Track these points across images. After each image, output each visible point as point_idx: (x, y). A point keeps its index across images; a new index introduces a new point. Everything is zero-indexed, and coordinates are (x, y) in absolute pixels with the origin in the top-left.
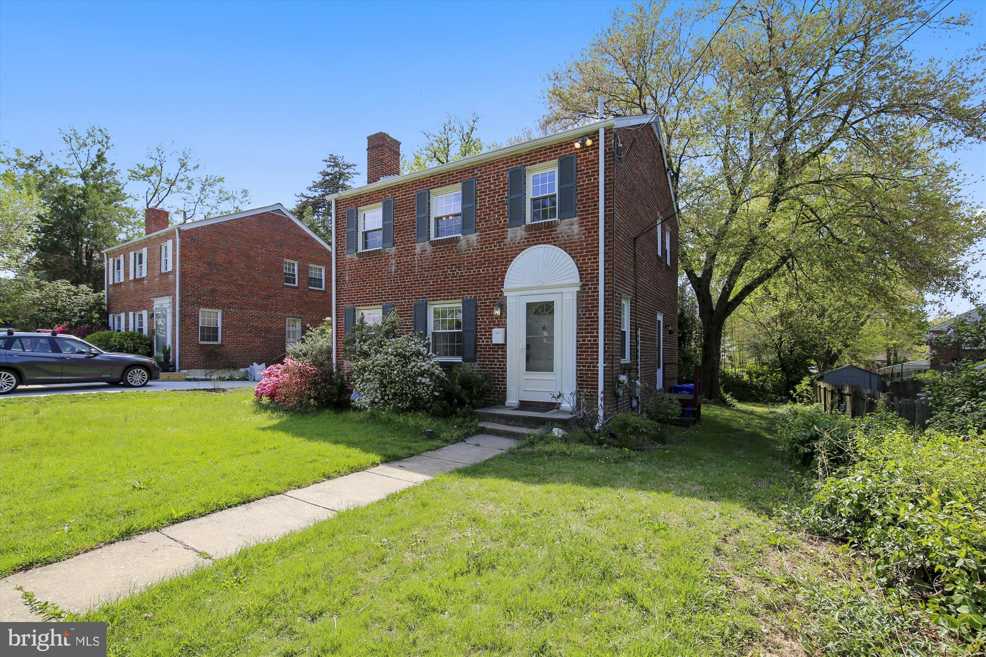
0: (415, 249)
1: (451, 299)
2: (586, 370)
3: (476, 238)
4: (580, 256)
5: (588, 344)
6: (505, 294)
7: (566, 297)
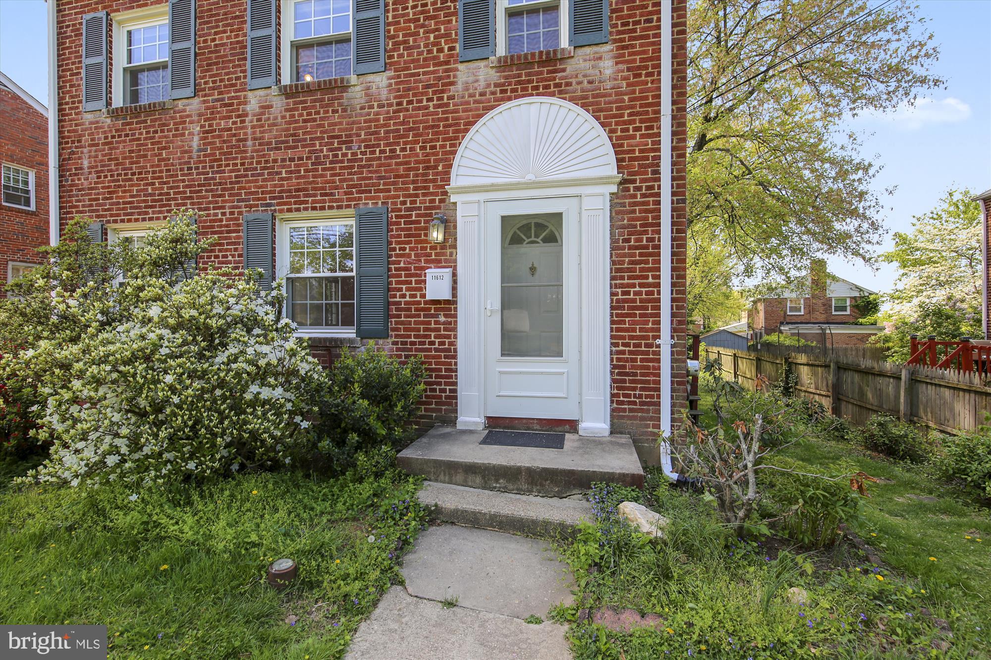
0: (245, 103)
1: (331, 208)
2: (630, 352)
3: (385, 82)
4: (617, 124)
5: (634, 301)
6: (453, 198)
7: (587, 203)
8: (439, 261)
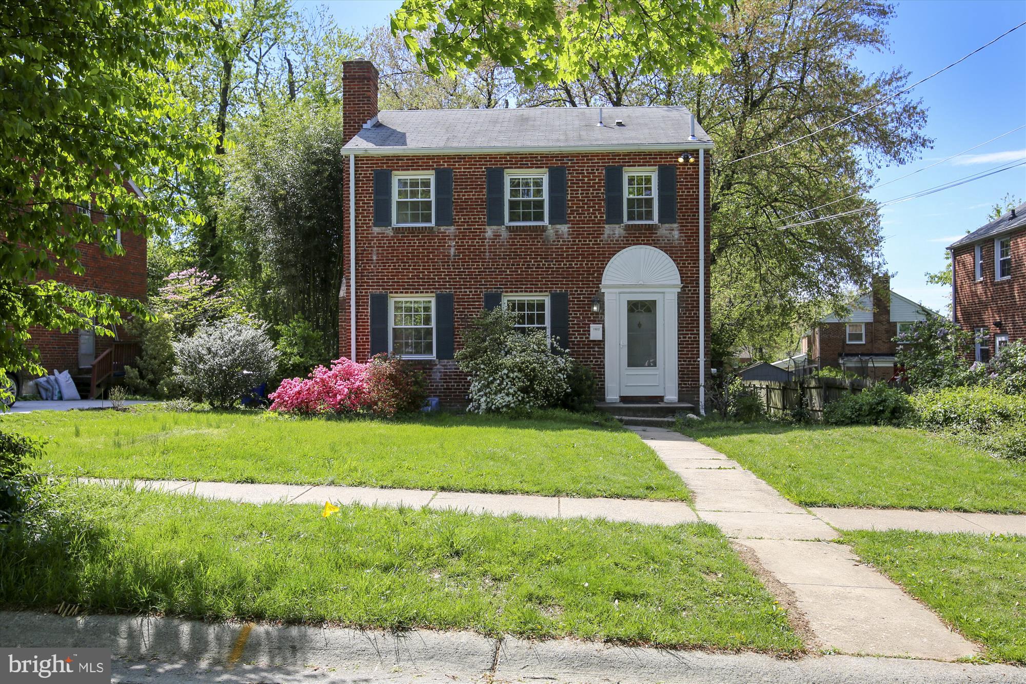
0: (484, 232)
1: (536, 291)
2: (687, 365)
3: (566, 230)
4: (680, 260)
6: (603, 291)
7: (667, 297)
8: (595, 321)
